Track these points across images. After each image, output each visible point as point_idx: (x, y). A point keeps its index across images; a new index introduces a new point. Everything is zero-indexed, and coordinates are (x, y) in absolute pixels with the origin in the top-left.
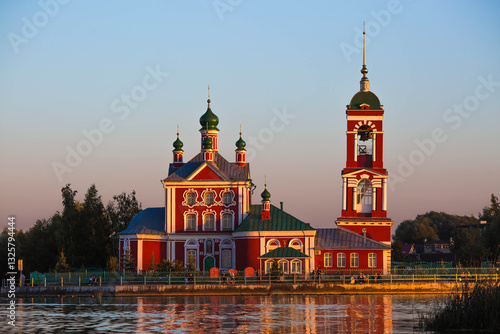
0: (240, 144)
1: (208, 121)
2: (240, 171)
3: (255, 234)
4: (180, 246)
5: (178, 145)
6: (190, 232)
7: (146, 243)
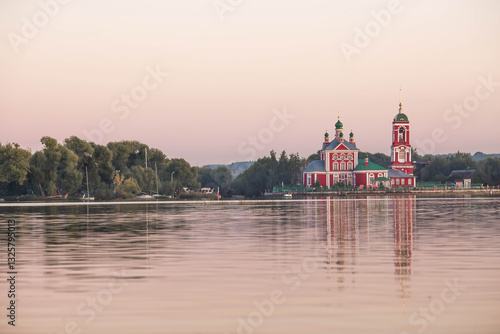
0: (351, 135)
1: (339, 125)
2: (352, 145)
3: (364, 171)
4: (331, 176)
5: (326, 135)
6: (336, 170)
7: (318, 175)
